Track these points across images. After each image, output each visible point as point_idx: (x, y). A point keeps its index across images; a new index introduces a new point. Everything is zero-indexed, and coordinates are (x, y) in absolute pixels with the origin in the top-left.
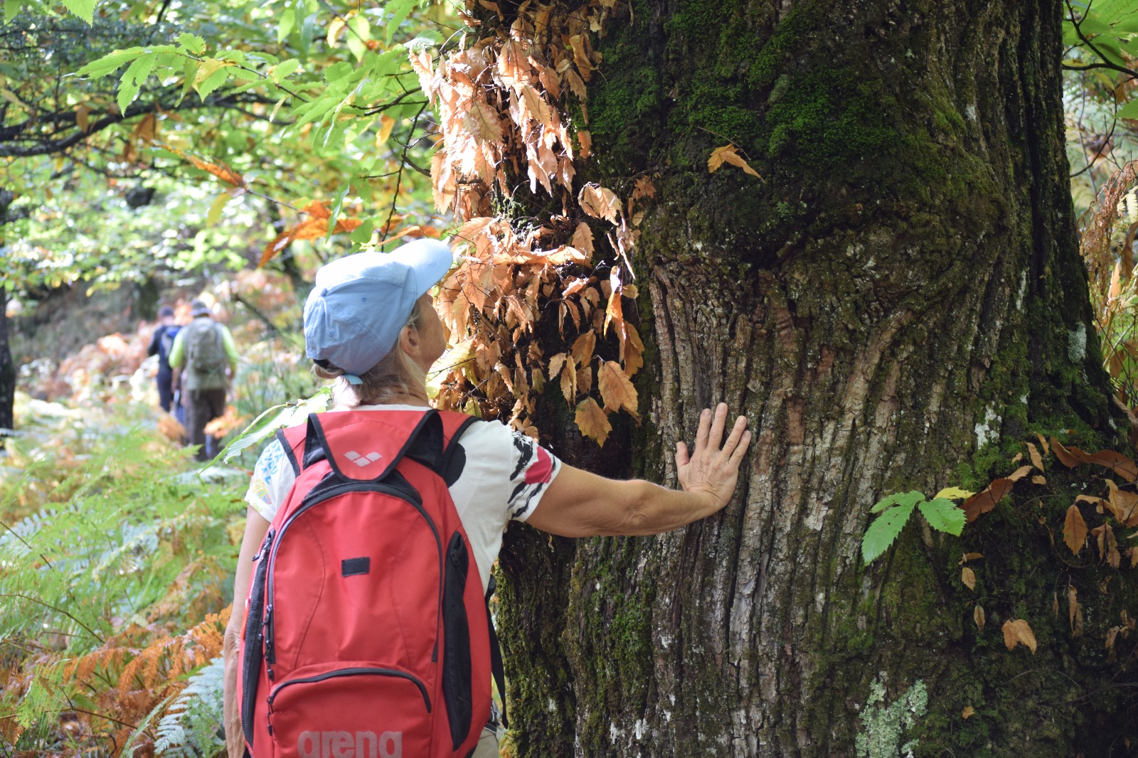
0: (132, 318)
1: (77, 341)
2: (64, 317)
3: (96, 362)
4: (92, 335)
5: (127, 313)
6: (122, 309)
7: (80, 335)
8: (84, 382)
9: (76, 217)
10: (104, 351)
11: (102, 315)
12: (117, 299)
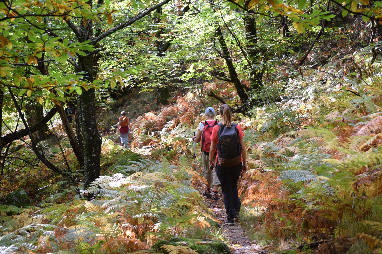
0: (158, 104)
1: (135, 114)
2: (129, 104)
3: (143, 124)
4: (141, 112)
5: (156, 101)
6: (154, 99)
7: (136, 111)
8: (138, 133)
9: (133, 57)
10: (147, 119)
11: (145, 103)
12: (151, 96)
